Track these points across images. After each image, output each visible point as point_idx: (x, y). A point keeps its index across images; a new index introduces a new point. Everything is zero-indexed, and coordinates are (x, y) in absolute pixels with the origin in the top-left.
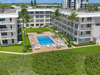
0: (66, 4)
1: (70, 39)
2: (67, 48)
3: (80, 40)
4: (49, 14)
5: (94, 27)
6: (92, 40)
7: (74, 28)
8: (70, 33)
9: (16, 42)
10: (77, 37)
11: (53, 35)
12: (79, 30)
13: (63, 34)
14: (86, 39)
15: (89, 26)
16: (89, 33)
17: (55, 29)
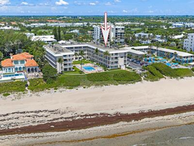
0: (99, 32)
1: (105, 67)
2: (104, 71)
3: (111, 67)
4: (86, 49)
5: (119, 58)
6: (119, 67)
7: (107, 60)
8: (105, 63)
9: (71, 69)
10: (110, 65)
11: (93, 65)
12: (111, 60)
13: (101, 65)
14: (116, 66)
15: (116, 58)
16: (117, 62)
17: (93, 61)
